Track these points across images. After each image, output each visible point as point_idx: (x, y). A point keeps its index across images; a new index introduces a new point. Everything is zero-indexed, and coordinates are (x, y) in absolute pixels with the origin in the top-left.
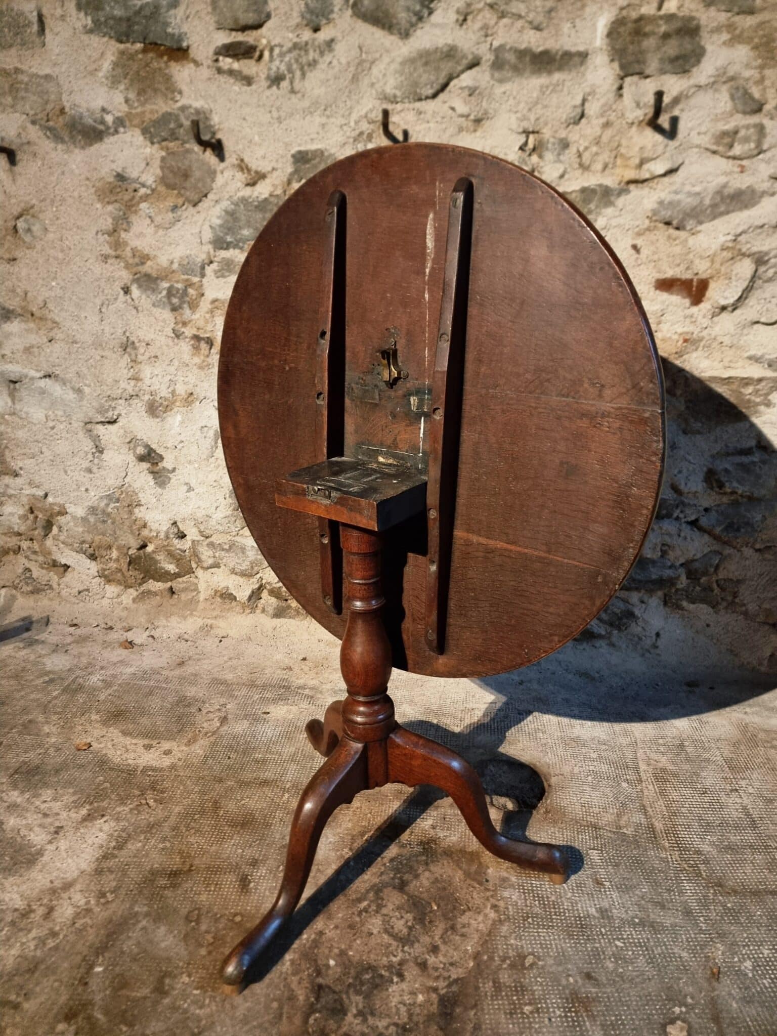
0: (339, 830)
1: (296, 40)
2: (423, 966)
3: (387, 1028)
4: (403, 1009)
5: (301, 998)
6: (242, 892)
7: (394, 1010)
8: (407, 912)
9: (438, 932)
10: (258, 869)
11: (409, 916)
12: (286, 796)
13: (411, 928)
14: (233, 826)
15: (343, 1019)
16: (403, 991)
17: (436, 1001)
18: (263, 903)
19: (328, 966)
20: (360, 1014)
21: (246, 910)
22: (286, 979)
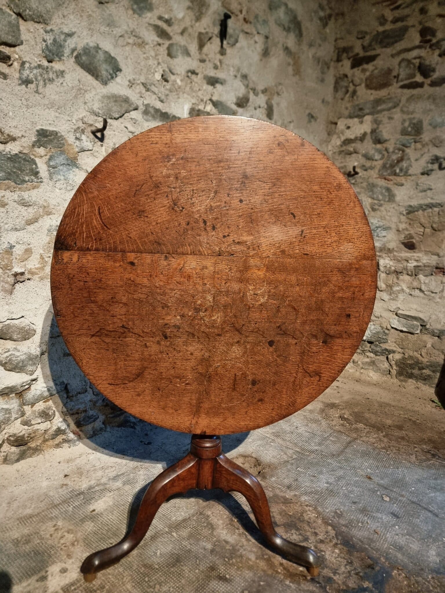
0: (221, 527)
1: (39, 63)
2: (322, 541)
3: (346, 568)
4: (339, 559)
5: (314, 589)
6: (229, 583)
7: (338, 562)
8: (291, 530)
9: (307, 528)
10: (218, 569)
11: (293, 531)
12: (174, 534)
13: (300, 534)
14: (174, 566)
15: (334, 580)
16: (329, 555)
17: (342, 547)
18: (244, 578)
19: (301, 571)
20: (335, 573)
21: (243, 586)
22: (300, 590)
